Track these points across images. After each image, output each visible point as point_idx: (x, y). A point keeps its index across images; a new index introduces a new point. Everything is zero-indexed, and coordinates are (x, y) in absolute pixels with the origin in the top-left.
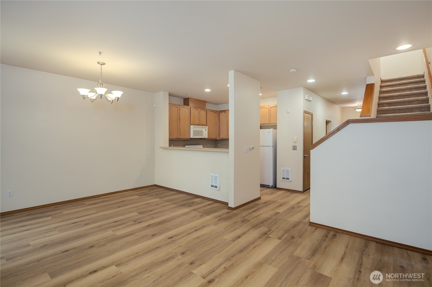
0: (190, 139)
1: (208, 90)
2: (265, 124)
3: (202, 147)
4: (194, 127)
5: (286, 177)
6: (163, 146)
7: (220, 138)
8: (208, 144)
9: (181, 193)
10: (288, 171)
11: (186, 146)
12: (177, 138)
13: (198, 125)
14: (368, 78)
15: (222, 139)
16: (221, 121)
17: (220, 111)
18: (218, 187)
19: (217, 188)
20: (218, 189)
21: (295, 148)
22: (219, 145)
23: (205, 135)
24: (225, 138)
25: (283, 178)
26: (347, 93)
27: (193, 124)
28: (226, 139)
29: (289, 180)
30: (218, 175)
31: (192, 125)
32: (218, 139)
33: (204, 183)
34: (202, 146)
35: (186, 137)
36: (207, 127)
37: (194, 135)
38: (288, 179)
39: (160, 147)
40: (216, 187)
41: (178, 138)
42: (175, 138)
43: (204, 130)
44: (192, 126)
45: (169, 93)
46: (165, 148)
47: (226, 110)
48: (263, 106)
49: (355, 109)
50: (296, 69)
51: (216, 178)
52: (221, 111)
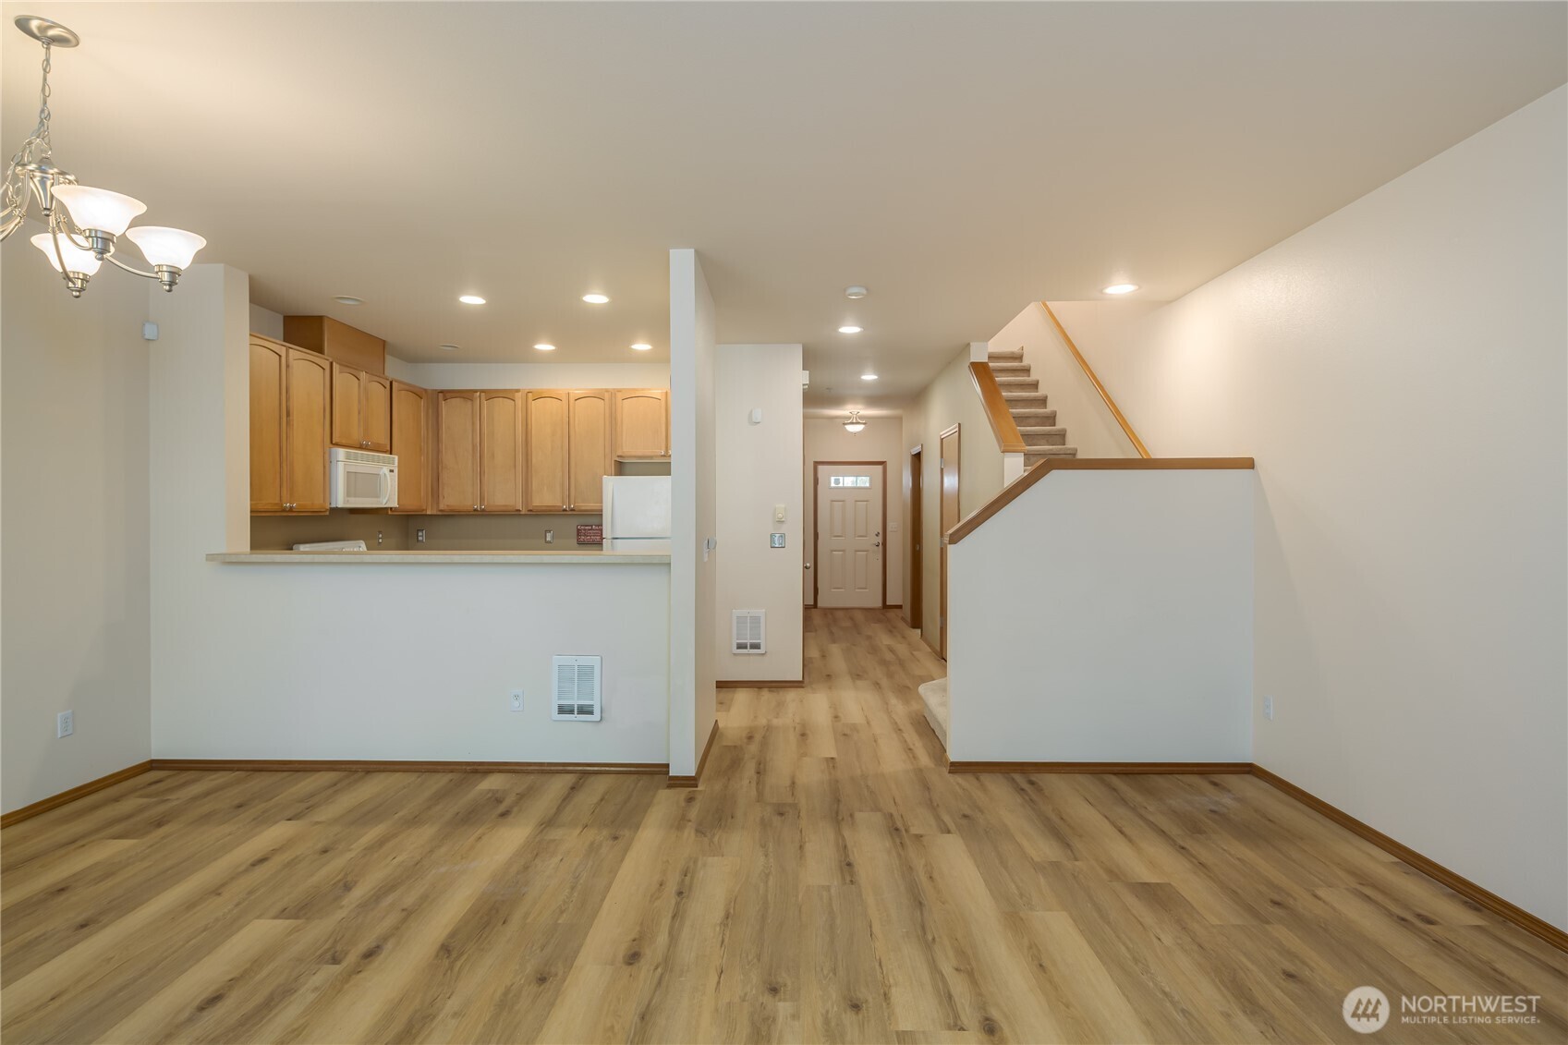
0: (327, 513)
1: (472, 300)
2: (651, 457)
3: (365, 549)
4: (348, 456)
5: (749, 641)
6: (223, 550)
7: (442, 507)
8: (380, 532)
9: (368, 772)
10: (756, 620)
11: (303, 548)
12: (276, 508)
13: (361, 447)
14: (974, 346)
15: (452, 511)
16: (444, 436)
17: (442, 392)
18: (597, 710)
19: (591, 713)
20: (596, 716)
21: (777, 543)
22: (422, 536)
23: (388, 496)
24: (471, 509)
25: (740, 646)
26: (876, 377)
27: (344, 442)
28: (476, 510)
29: (759, 648)
30: (595, 661)
31: (338, 445)
32: (429, 513)
33: (517, 704)
34: (362, 546)
35: (317, 503)
36: (396, 457)
37: (348, 494)
38: (755, 646)
39: (210, 557)
40: (586, 710)
41: (284, 510)
42: (269, 507)
43: (385, 470)
44: (341, 453)
45: (251, 279)
46: (229, 561)
47: (476, 391)
48: (643, 389)
49: (845, 424)
50: (867, 290)
51: (585, 673)
52: (447, 394)
